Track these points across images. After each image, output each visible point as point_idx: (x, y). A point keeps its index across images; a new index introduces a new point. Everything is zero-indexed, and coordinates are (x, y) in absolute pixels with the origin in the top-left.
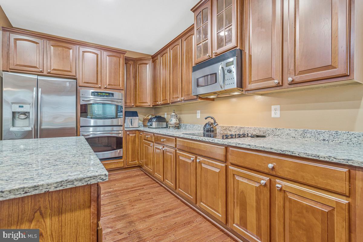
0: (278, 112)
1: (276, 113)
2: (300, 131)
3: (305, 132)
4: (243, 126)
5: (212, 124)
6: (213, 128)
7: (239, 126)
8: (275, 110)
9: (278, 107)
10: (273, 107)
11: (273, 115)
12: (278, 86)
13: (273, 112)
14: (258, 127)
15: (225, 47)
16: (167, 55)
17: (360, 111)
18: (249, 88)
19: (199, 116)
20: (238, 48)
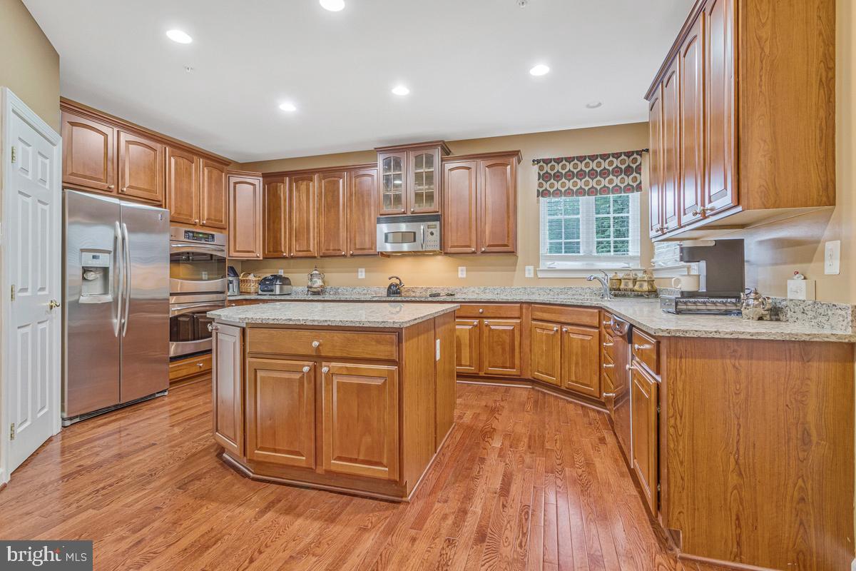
0: (465, 273)
1: (462, 273)
2: (482, 288)
3: (485, 289)
5: (397, 285)
6: (399, 289)
7: (424, 286)
8: (462, 271)
9: (464, 268)
10: (460, 268)
11: (460, 276)
12: (474, 253)
13: (459, 273)
14: (447, 287)
15: (425, 208)
16: (311, 184)
17: (516, 272)
18: (449, 252)
19: (363, 276)
20: (440, 213)
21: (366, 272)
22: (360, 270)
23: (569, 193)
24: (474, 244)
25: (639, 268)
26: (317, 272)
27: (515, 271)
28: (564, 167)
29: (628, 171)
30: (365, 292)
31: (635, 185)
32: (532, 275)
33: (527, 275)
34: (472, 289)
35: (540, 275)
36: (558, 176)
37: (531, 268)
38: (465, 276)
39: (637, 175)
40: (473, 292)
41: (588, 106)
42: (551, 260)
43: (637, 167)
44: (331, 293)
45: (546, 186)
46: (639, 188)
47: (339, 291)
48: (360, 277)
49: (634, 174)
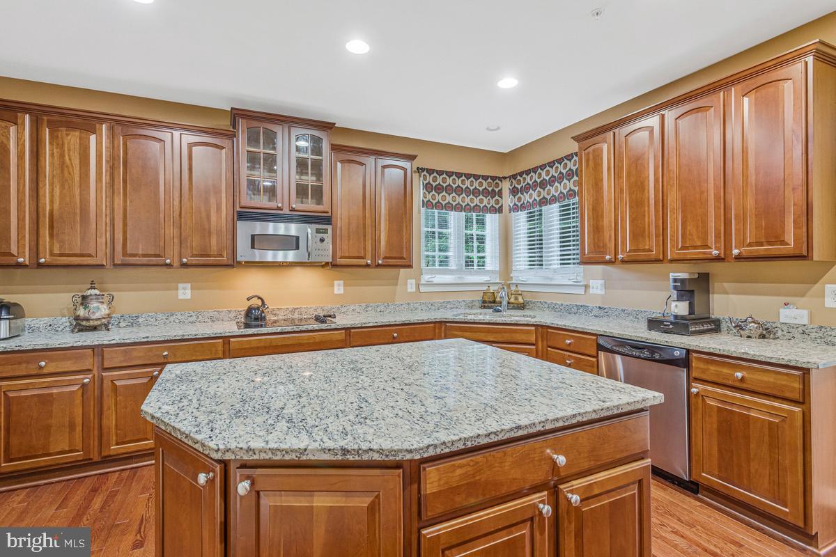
0: (342, 288)
1: (339, 288)
4: (299, 307)
5: (259, 307)
7: (291, 307)
8: (339, 285)
9: (342, 282)
10: (336, 282)
11: (336, 291)
12: (368, 265)
13: (335, 288)
14: (322, 306)
15: (310, 205)
16: (93, 138)
17: (398, 287)
18: (338, 263)
19: (188, 296)
20: (329, 214)
21: (192, 289)
22: (181, 286)
23: (449, 207)
24: (369, 255)
25: (498, 281)
26: (97, 292)
27: (396, 284)
28: (444, 180)
29: (493, 194)
30: (194, 319)
31: (497, 207)
32: (414, 290)
33: (409, 290)
34: (352, 307)
35: (422, 289)
36: (439, 189)
37: (413, 281)
38: (342, 292)
39: (499, 199)
40: (353, 310)
41: (488, 129)
42: (432, 274)
43: (499, 191)
44: (122, 324)
45: (429, 197)
46: (500, 210)
47: (140, 320)
48: (181, 297)
49: (497, 197)
